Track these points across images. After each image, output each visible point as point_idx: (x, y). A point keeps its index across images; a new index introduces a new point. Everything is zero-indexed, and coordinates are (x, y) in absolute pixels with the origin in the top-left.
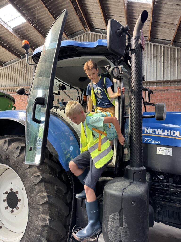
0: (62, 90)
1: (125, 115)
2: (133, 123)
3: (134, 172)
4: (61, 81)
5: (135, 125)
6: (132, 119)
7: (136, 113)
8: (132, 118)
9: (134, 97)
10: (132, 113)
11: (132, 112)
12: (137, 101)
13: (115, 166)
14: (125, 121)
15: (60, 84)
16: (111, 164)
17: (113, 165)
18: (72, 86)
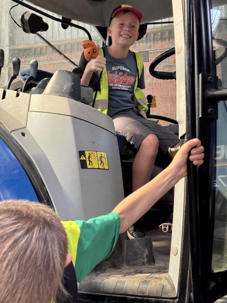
13: (177, 295)
14: (212, 113)
15: (25, 15)
16: (164, 282)
17: (168, 287)
18: (71, 20)
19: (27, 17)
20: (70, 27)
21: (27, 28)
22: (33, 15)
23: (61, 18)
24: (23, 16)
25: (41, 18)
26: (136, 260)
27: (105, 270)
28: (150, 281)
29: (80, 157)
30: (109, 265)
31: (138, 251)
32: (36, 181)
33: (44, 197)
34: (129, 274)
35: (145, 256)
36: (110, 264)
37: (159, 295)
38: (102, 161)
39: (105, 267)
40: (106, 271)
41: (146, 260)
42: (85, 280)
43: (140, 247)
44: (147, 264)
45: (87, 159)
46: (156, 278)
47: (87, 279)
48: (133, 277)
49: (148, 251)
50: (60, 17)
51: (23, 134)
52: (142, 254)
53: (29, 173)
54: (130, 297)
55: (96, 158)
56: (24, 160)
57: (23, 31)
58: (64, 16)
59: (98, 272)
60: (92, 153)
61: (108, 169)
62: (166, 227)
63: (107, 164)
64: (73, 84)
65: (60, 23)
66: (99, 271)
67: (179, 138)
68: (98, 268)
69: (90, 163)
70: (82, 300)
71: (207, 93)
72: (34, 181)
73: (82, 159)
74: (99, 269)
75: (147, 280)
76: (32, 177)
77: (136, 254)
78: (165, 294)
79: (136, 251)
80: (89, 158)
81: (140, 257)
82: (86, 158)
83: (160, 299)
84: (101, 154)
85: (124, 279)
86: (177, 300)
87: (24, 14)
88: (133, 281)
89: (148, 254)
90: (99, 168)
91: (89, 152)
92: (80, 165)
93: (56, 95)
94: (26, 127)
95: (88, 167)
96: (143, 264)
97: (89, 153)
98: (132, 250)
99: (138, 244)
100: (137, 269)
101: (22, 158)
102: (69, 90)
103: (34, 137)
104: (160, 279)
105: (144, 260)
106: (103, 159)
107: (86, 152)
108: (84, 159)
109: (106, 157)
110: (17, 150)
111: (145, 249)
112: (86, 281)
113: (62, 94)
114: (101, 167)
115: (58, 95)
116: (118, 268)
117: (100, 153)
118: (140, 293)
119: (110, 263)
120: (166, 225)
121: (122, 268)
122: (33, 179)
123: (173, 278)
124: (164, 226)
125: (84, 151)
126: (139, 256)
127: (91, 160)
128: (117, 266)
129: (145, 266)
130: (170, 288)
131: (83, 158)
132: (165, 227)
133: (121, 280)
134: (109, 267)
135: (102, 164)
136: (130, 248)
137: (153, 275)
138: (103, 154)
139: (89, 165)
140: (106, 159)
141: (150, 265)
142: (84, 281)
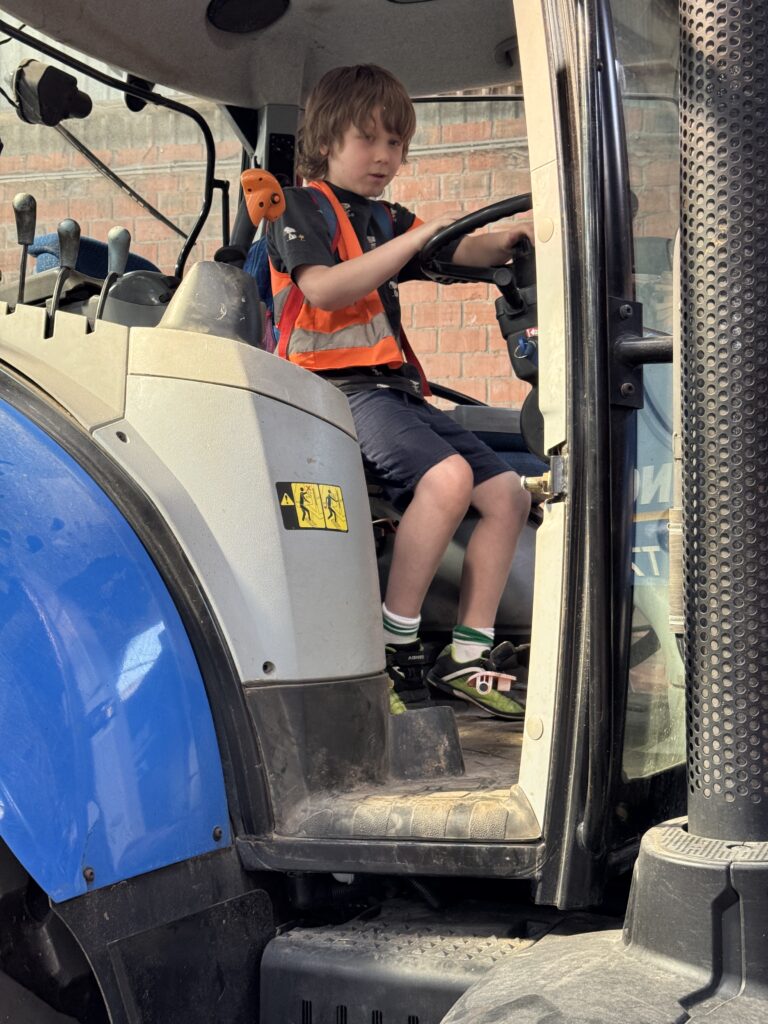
0: (51, 120)
1: (637, 328)
2: (712, 407)
3: (721, 886)
4: (29, 31)
5: (724, 427)
6: (701, 369)
7: (737, 304)
8: (701, 354)
9: (711, 136)
10: (701, 303)
11: (701, 288)
12: (749, 175)
13: (543, 832)
14: (631, 392)
15: (25, 69)
16: (508, 805)
17: (521, 816)
18: (153, 85)
19: (33, 77)
20: (150, 106)
21: (34, 108)
22: (51, 70)
23: (124, 79)
24: (20, 74)
25: (74, 81)
26: (419, 763)
27: (352, 786)
28: (473, 804)
29: (280, 500)
30: (359, 775)
31: (423, 740)
32: (168, 561)
33: (195, 603)
34: (414, 793)
35: (441, 752)
36: (362, 772)
37: (499, 837)
38: (331, 510)
39: (351, 779)
40: (354, 790)
41: (443, 764)
42: (305, 811)
43: (428, 731)
44: (446, 774)
45: (298, 505)
46: (483, 798)
47: (310, 808)
48: (427, 798)
49: (449, 740)
50: (121, 76)
51: (121, 436)
52: (434, 749)
53: (148, 541)
54: (426, 844)
55: (319, 501)
56: (132, 506)
57: (17, 117)
58: (133, 74)
59: (335, 792)
60: (309, 488)
61: (347, 531)
62: (487, 680)
63: (344, 519)
64: (243, 300)
65: (122, 94)
66: (337, 788)
67: (546, 453)
68: (334, 782)
69: (304, 515)
70: (301, 859)
71: (618, 345)
72: (164, 561)
73: (284, 503)
74: (337, 783)
75: (466, 803)
76: (158, 552)
77: (419, 748)
78: (513, 831)
79: (419, 742)
80: (302, 502)
81: (430, 757)
82: (293, 501)
83: (502, 846)
84: (329, 492)
85: (408, 804)
86: (543, 844)
87: (22, 67)
88: (430, 807)
89: (449, 749)
90: (326, 529)
91: (302, 485)
92: (282, 521)
93: (201, 330)
94: (123, 417)
95: (302, 524)
96: (438, 772)
97: (302, 489)
98: (409, 737)
99: (422, 723)
100: (428, 785)
101: (127, 500)
102: (235, 316)
103: (150, 445)
104: (496, 799)
105: (440, 762)
106: (334, 504)
107: (293, 485)
108: (291, 503)
109: (341, 498)
110: (111, 478)
111: (442, 736)
112: (308, 813)
113: (218, 328)
114: (330, 525)
115: (207, 330)
116: (379, 783)
117: (326, 488)
118: (451, 833)
119: (360, 769)
120: (487, 677)
121: (386, 782)
122: (162, 556)
123: (532, 794)
124: (482, 679)
125: (290, 483)
126: (427, 754)
127: (307, 507)
128: (376, 777)
129: (444, 778)
130: (523, 819)
131: (286, 501)
132: (484, 682)
133: (398, 805)
134: (360, 780)
135: (333, 517)
136: (404, 735)
137: (472, 794)
138: (333, 489)
139: (303, 519)
140: (342, 504)
141: (455, 774)
142: (302, 814)
